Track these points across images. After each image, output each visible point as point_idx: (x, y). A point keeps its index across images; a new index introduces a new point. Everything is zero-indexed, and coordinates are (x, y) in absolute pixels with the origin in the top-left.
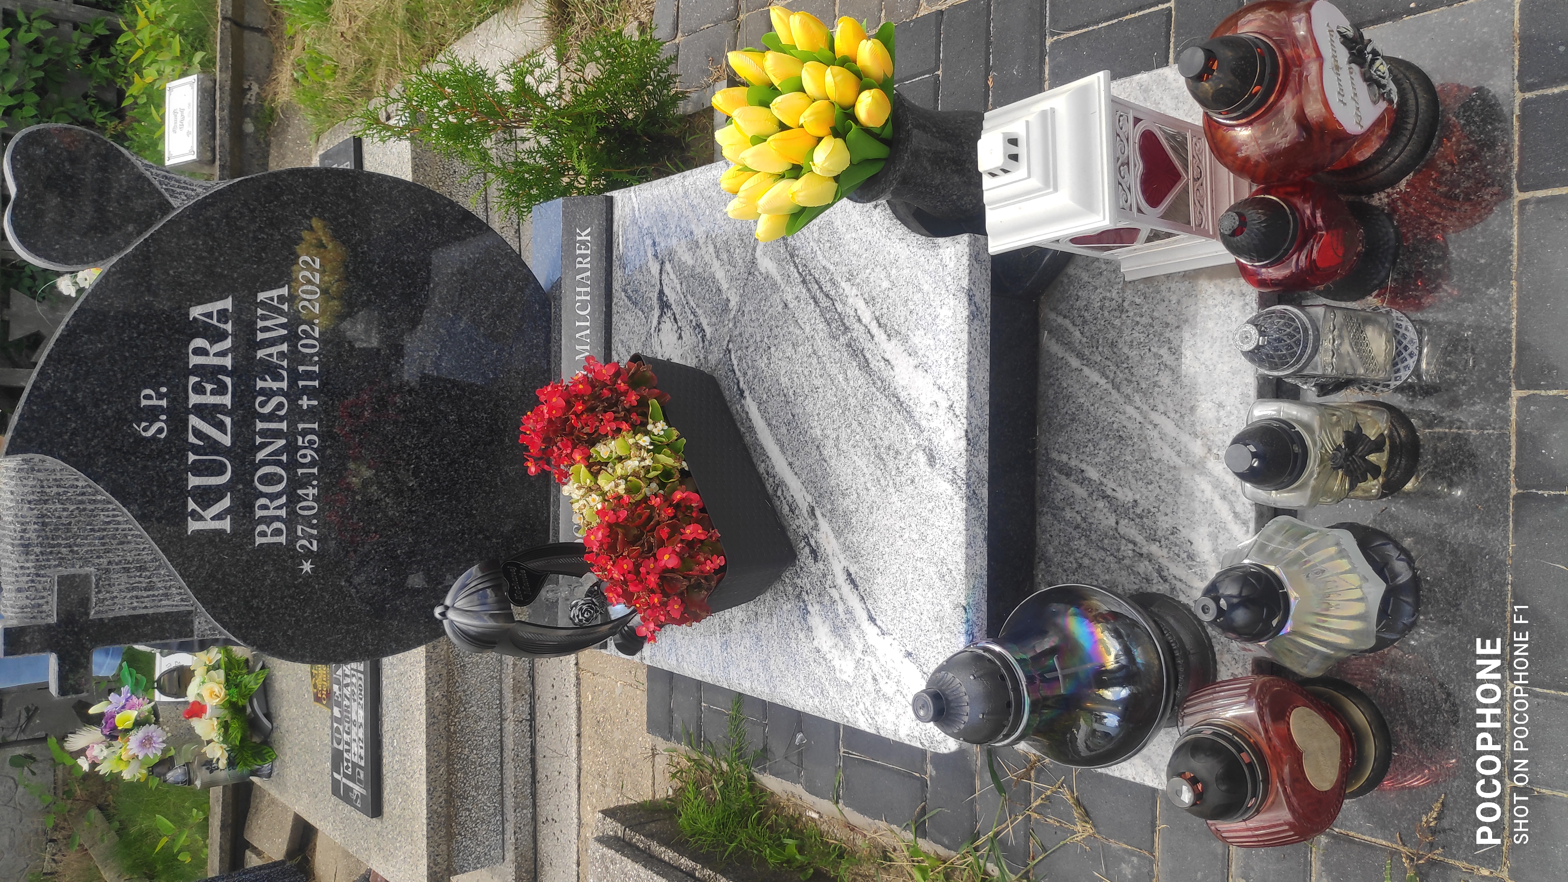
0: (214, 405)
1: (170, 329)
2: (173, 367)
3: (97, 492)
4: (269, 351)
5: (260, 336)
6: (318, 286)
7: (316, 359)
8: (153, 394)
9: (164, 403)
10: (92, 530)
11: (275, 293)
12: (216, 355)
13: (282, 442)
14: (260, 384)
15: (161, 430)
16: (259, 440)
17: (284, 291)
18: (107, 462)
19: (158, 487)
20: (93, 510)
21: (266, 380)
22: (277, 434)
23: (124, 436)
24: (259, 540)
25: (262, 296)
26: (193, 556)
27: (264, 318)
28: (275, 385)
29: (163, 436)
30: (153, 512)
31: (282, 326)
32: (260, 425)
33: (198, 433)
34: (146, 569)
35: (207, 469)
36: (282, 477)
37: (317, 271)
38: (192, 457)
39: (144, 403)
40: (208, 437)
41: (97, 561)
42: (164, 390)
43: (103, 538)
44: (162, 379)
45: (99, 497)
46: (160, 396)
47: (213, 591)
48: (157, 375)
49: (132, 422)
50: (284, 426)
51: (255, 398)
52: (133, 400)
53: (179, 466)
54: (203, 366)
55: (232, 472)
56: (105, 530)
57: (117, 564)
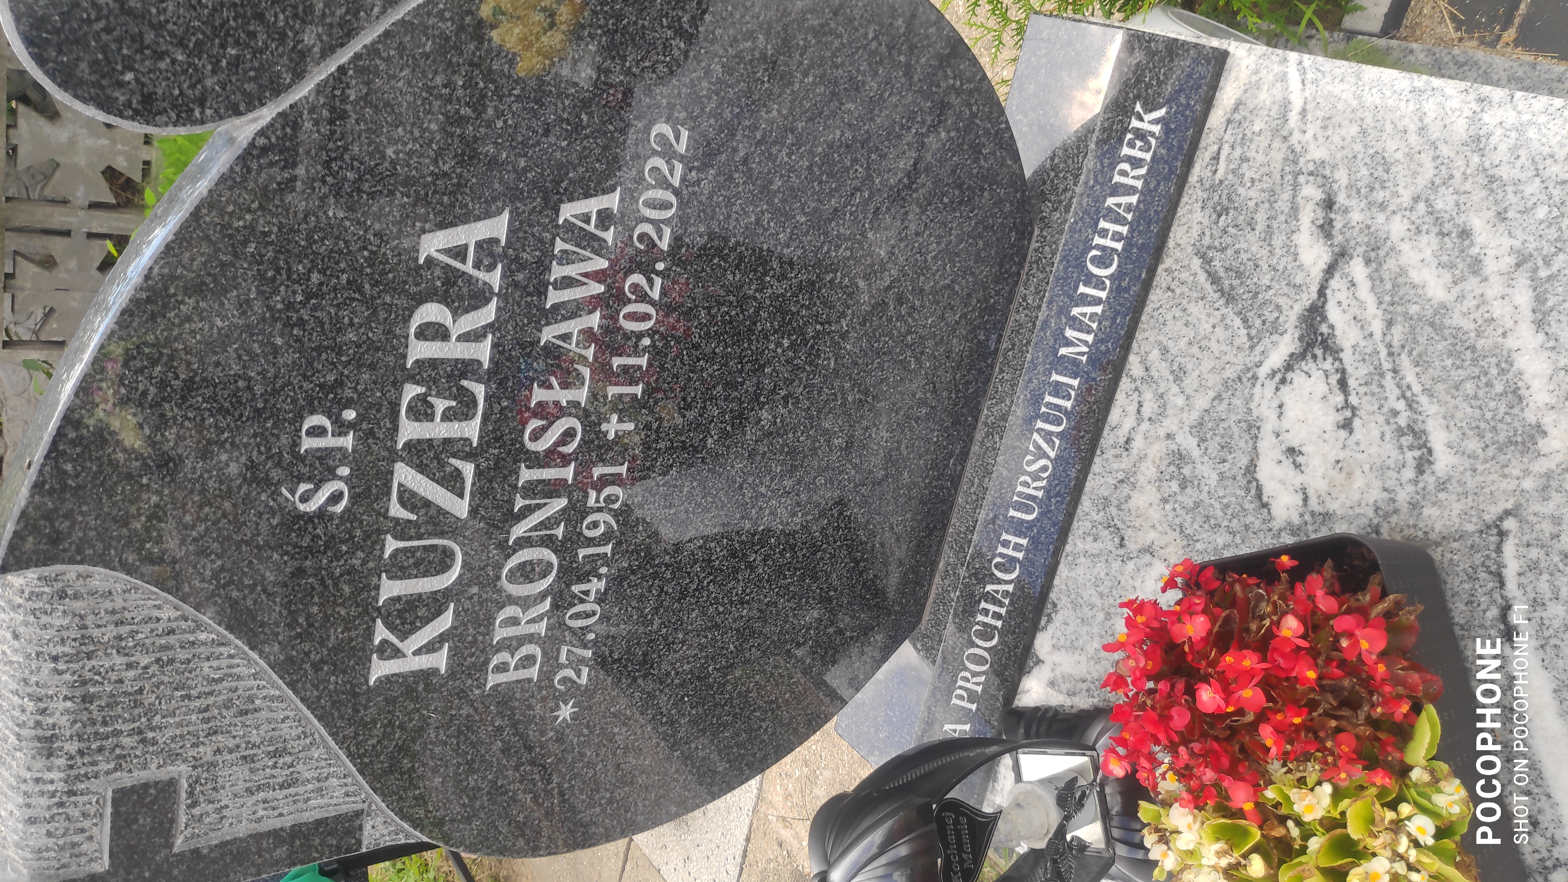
0: (447, 441)
1: (376, 284)
2: (372, 367)
3: (199, 626)
4: (563, 328)
5: (554, 297)
6: (676, 192)
7: (647, 341)
8: (327, 424)
9: (348, 441)
10: (188, 697)
11: (593, 205)
12: (465, 337)
13: (560, 503)
14: (539, 395)
15: (336, 498)
16: (520, 503)
17: (612, 201)
18: (222, 569)
19: (321, 605)
20: (189, 661)
21: (550, 387)
22: (552, 489)
23: (260, 515)
24: (493, 680)
25: (569, 211)
26: (374, 722)
27: (566, 258)
28: (564, 397)
29: (339, 508)
30: (307, 654)
31: (598, 276)
32: (526, 475)
33: (408, 499)
34: (284, 752)
35: (416, 565)
36: (550, 565)
37: (682, 159)
38: (392, 545)
39: (308, 443)
40: (427, 504)
41: (192, 752)
42: (350, 415)
43: (207, 709)
44: (348, 393)
45: (203, 636)
46: (342, 427)
47: (402, 774)
48: (339, 383)
49: (279, 483)
50: (568, 473)
51: (524, 423)
52: (284, 440)
53: (364, 562)
54: (433, 363)
55: (465, 564)
56: (211, 693)
57: (231, 751)
